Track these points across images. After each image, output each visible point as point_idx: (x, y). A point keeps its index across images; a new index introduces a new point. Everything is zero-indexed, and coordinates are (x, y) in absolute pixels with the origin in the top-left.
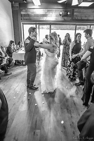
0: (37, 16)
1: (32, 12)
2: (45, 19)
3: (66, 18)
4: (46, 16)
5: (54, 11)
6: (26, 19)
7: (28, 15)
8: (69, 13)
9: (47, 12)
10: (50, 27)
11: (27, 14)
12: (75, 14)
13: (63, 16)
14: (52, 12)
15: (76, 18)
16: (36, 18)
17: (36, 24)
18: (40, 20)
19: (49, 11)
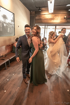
1: (43, 17)
6: (39, 22)
13: (66, 19)
16: (46, 21)
17: (45, 25)
19: (56, 15)
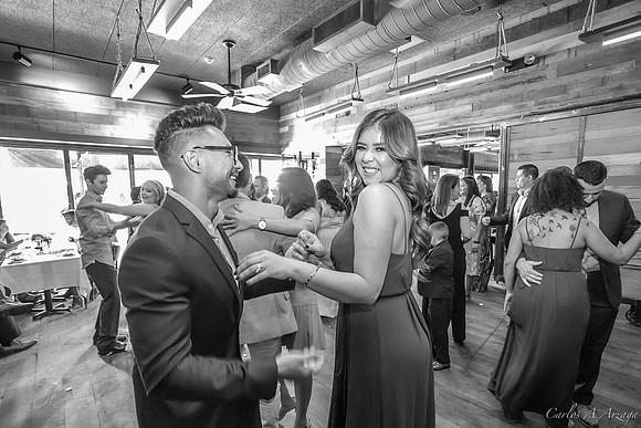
0: (74, 117)
1: (44, 102)
2: (108, 131)
4: (112, 124)
5: (143, 110)
6: (16, 126)
7: (26, 111)
9: (114, 107)
10: (131, 162)
11: (15, 103)
14: (135, 110)
16: (64, 125)
17: (66, 148)
18: (87, 132)
19: (123, 105)
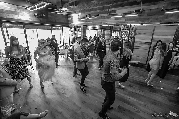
3: (41, 19)
4: (17, 14)
8: (44, 15)
9: (17, 9)
10: (24, 27)
12: (49, 16)
13: (38, 17)
15: (51, 21)
19: (20, 8)
